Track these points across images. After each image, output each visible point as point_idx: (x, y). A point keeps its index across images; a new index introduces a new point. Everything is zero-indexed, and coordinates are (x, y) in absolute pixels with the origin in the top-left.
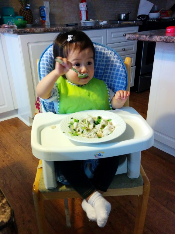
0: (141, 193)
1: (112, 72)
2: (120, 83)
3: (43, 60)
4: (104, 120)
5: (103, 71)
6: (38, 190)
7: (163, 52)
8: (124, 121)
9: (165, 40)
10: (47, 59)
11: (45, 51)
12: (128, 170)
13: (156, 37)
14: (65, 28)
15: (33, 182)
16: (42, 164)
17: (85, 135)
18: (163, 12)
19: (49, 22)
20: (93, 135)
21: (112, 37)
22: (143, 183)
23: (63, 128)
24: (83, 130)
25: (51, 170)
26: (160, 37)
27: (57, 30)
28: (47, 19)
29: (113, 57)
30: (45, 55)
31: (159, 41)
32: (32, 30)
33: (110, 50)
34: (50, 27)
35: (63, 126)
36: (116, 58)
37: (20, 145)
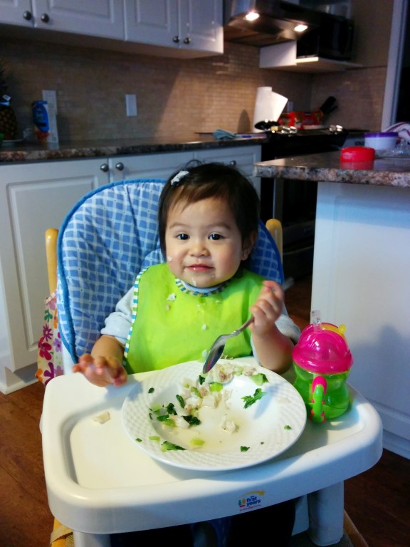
3: (71, 234)
7: (337, 202)
9: (347, 178)
10: (81, 230)
11: (74, 211)
12: (310, 522)
13: (327, 171)
19: (56, 136)
26: (336, 171)
27: (80, 154)
28: (53, 130)
30: (74, 221)
31: (333, 180)
32: (18, 154)
34: (58, 147)
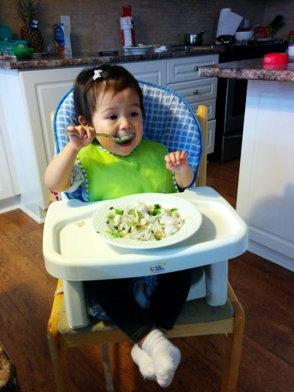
0: (231, 331)
1: (177, 129)
2: (191, 147)
3: (62, 113)
4: (165, 211)
5: (161, 129)
6: (56, 331)
7: (260, 96)
8: (199, 210)
9: (262, 77)
10: (68, 110)
11: (65, 98)
12: (207, 292)
13: (248, 71)
14: (97, 58)
15: (49, 317)
16: (63, 286)
17: (134, 235)
18: (259, 30)
19: (70, 50)
20: (147, 236)
21: (176, 72)
22: (232, 313)
23: (97, 225)
24: (131, 228)
25: (77, 297)
27: (84, 62)
29: (178, 105)
30: (64, 105)
31: (252, 78)
32: (41, 63)
33: (172, 95)
34: (71, 57)
35: (97, 221)
36: (182, 107)
37: (24, 256)
